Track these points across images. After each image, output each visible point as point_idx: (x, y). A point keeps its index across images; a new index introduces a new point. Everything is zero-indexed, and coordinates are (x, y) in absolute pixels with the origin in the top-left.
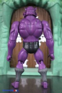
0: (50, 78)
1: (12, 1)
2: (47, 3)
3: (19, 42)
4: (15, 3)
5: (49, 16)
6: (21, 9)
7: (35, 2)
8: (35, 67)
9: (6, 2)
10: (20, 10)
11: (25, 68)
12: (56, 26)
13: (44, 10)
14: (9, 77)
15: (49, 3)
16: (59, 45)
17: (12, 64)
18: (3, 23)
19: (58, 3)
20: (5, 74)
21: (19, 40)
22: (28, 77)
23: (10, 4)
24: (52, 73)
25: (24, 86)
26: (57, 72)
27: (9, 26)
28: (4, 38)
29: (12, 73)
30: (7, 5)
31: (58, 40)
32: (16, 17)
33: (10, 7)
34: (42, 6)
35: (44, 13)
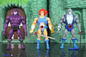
1: (4, 6)
4: (5, 7)
8: (18, 39)
11: (13, 39)
16: (29, 28)
17: (6, 37)
18: (1, 17)
20: (1, 42)
21: (9, 25)
23: (3, 8)
25: (12, 48)
28: (2, 24)
29: (6, 41)
30: (2, 8)
32: (8, 13)
33: (3, 9)
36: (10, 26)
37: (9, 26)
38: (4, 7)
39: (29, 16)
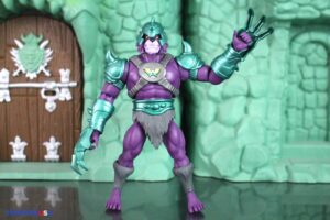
2: (61, 11)
3: (5, 101)
15: (66, 10)
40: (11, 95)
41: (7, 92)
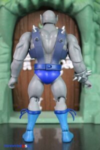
0: (80, 126)
1: (16, 2)
2: (72, 6)
3: (27, 70)
4: (20, 6)
5: (76, 27)
6: (30, 15)
7: (53, 4)
9: (6, 4)
10: (28, 17)
12: (86, 42)
13: (67, 16)
14: (12, 126)
15: (75, 5)
17: (17, 105)
18: (1, 39)
19: (89, 5)
20: (5, 121)
21: (27, 65)
22: (44, 126)
24: (83, 119)
26: (91, 116)
27: (11, 43)
28: (3, 63)
31: (91, 64)
32: (22, 28)
33: (12, 13)
34: (64, 10)
35: (67, 21)
36: (30, 68)
37: (25, 69)
38: (14, 6)
39: (92, 35)
40: (32, 65)
41: (29, 63)
